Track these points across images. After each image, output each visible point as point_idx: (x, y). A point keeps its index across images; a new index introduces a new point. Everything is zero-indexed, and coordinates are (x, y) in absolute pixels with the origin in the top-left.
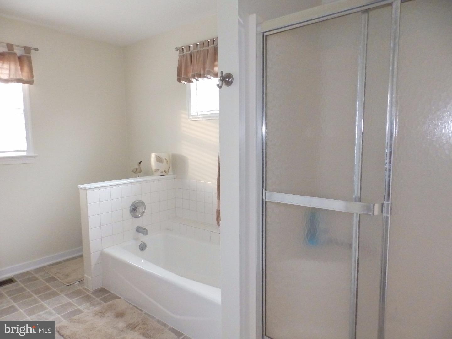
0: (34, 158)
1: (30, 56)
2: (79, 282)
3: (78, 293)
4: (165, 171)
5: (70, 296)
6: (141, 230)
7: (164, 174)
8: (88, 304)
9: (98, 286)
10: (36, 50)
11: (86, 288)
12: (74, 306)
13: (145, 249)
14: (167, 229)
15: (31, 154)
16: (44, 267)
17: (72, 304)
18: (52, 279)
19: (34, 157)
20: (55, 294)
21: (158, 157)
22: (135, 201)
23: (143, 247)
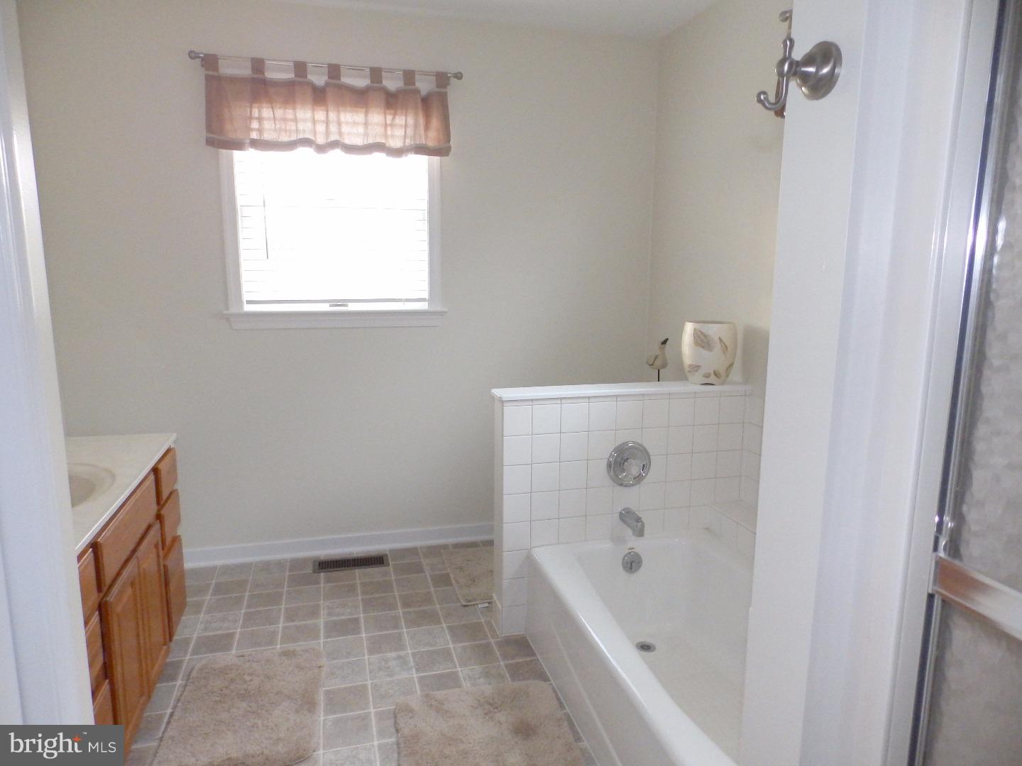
0: (442, 315)
1: (446, 93)
2: (487, 605)
3: (474, 631)
4: (716, 374)
5: (455, 632)
6: (632, 520)
7: (712, 379)
8: (477, 669)
9: (517, 631)
10: (459, 76)
11: (492, 626)
12: (453, 661)
13: (636, 571)
14: (707, 529)
15: (439, 309)
16: (445, 547)
17: (451, 654)
18: (443, 580)
19: (442, 313)
20: (432, 618)
21: (701, 332)
22: (626, 443)
23: (632, 563)
